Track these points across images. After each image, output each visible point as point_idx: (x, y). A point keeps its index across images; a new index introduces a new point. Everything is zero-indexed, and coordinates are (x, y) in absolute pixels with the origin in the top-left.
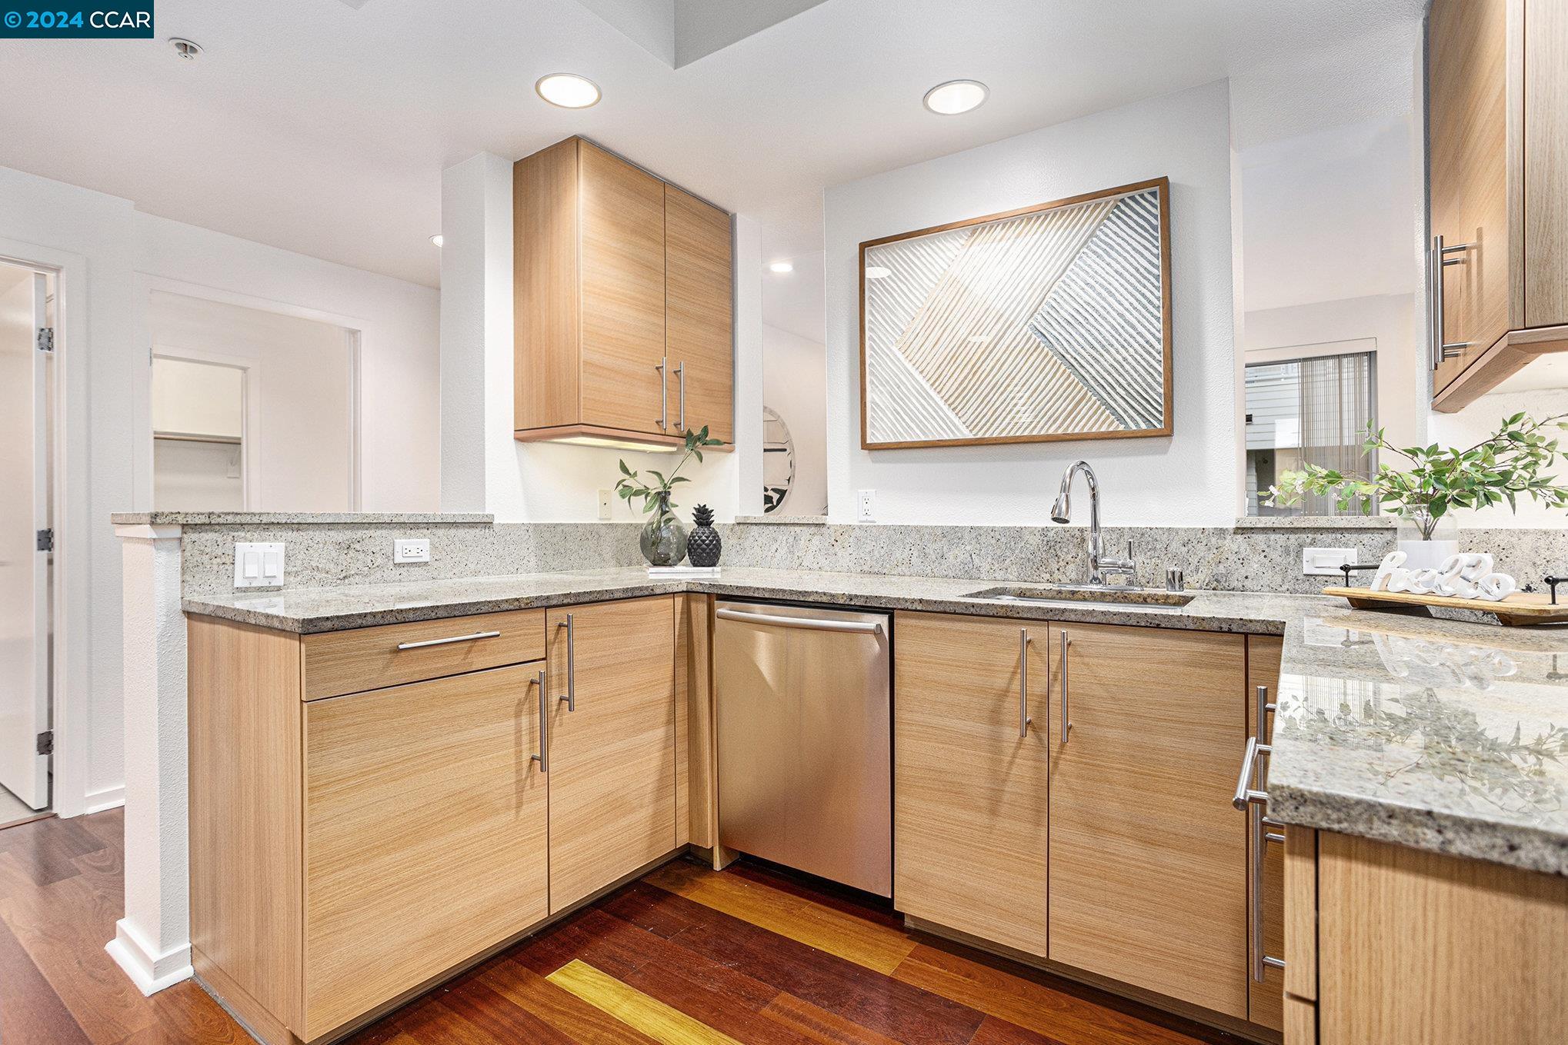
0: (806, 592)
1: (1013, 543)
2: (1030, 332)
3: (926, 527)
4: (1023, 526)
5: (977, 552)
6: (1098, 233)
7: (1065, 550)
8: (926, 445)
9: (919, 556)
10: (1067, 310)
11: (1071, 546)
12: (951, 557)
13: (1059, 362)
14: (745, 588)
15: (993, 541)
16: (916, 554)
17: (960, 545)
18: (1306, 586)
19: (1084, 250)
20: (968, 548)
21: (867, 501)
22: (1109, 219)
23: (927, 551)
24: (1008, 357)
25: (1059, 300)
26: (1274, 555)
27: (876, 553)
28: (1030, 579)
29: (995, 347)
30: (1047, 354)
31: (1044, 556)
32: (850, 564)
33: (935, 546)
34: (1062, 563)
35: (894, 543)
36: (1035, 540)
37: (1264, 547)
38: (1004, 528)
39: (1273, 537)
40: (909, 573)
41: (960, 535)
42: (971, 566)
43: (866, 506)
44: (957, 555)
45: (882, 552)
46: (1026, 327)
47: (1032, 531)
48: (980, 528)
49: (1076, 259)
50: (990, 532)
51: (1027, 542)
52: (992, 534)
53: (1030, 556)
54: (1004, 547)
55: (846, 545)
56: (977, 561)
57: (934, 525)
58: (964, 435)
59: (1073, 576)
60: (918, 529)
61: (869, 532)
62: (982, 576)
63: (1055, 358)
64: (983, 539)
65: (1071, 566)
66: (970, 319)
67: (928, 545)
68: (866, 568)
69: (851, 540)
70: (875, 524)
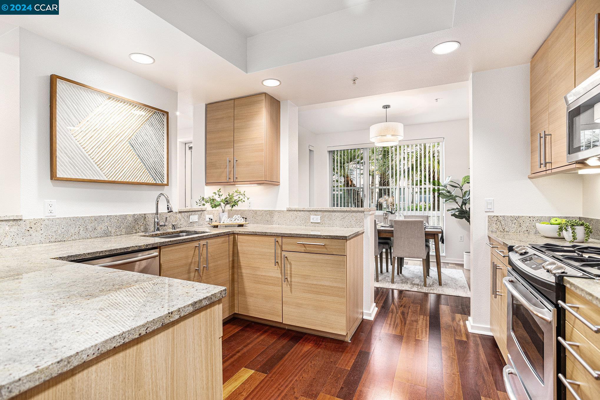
0: (128, 247)
1: (123, 221)
2: (128, 145)
3: (87, 217)
4: (127, 214)
5: (110, 225)
6: (150, 119)
7: (140, 221)
8: (90, 181)
9: (84, 230)
10: (140, 140)
11: (142, 220)
12: (99, 229)
13: (138, 158)
14: (94, 253)
15: (116, 221)
16: (82, 229)
17: (103, 223)
18: (190, 225)
19: (146, 122)
20: (106, 224)
21: (51, 205)
22: (152, 116)
23: (87, 227)
24: (121, 151)
25: (138, 136)
26: (185, 218)
27: (59, 231)
28: (129, 233)
29: (116, 146)
30: (134, 154)
31: (134, 224)
32: (41, 239)
33: (91, 225)
34: (139, 226)
35: (70, 225)
36: (131, 219)
37: (184, 216)
38: (120, 215)
39: (185, 213)
40: (78, 239)
41: (103, 219)
42: (107, 231)
43: (51, 209)
44: (100, 228)
45: (63, 230)
46: (127, 142)
47: (130, 216)
48: (111, 216)
49: (143, 125)
50: (115, 217)
51: (128, 220)
52: (116, 218)
53: (129, 225)
54: (120, 222)
55: (39, 229)
56: (110, 229)
57: (91, 216)
58: (103, 178)
59: (143, 230)
60: (83, 218)
61: (54, 221)
62: (112, 235)
63: (136, 156)
64: (112, 220)
65: (142, 227)
66: (106, 132)
67: (88, 225)
68: (52, 240)
69: (42, 226)
70: (56, 217)
